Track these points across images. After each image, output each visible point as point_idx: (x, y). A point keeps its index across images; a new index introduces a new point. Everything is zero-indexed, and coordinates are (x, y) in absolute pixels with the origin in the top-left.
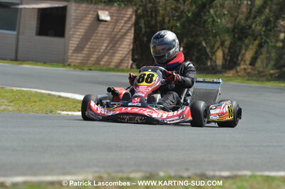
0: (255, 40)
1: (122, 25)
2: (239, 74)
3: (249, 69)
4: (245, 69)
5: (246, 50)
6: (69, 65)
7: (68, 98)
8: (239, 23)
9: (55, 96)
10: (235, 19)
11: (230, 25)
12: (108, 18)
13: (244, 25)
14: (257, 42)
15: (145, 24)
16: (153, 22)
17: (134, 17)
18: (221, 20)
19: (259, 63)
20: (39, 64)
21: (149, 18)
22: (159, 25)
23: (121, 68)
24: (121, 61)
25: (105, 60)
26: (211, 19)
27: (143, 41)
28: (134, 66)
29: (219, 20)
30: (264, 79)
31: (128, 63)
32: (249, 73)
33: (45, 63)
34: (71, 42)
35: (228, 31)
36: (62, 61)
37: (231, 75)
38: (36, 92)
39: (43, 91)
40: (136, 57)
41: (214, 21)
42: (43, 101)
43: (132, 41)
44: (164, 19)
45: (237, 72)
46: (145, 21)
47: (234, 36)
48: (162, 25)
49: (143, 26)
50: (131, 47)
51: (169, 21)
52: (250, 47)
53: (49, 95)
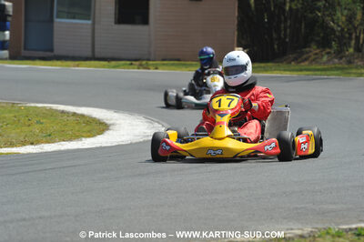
39: (54, 106)
42: (42, 123)
53: (63, 112)
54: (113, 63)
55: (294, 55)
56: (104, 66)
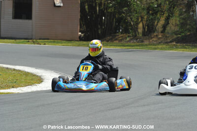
0: (163, 14)
3: (160, 35)
5: (158, 22)
9: (11, 69)
12: (62, 5)
32: (160, 38)
45: (152, 38)
47: (149, 13)
52: (161, 19)
53: (7, 68)
54: (18, 41)
55: (111, 37)
56: (13, 43)
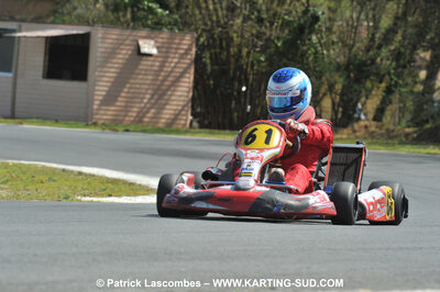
0: (381, 82)
1: (176, 60)
2: (358, 134)
3: (373, 126)
4: (366, 127)
5: (367, 98)
6: (95, 124)
7: (94, 176)
8: (355, 56)
9: (72, 172)
10: (350, 50)
11: (342, 60)
12: (154, 51)
13: (364, 59)
14: (383, 85)
15: (211, 59)
16: (224, 56)
17: (194, 50)
18: (328, 51)
19: (387, 118)
20: (48, 122)
21: (218, 50)
22: (232, 60)
23: (175, 127)
24: (176, 117)
25: (150, 115)
26: (313, 50)
27: (209, 85)
28: (195, 124)
29: (325, 52)
30: (396, 142)
31: (186, 120)
32: (373, 132)
33: (57, 121)
34: (97, 88)
35: (338, 68)
36: (84, 118)
37: (344, 136)
38: (43, 166)
39: (54, 165)
40: (199, 110)
41: (316, 53)
42: (54, 181)
43: (191, 85)
44: (240, 51)
45: (354, 131)
46: (211, 54)
47: (349, 76)
48: (237, 61)
49: (208, 61)
50: (191, 94)
51: (249, 53)
52: (374, 92)
53: (64, 170)
